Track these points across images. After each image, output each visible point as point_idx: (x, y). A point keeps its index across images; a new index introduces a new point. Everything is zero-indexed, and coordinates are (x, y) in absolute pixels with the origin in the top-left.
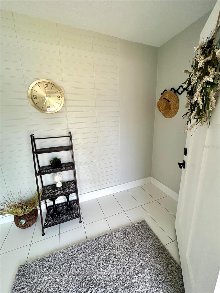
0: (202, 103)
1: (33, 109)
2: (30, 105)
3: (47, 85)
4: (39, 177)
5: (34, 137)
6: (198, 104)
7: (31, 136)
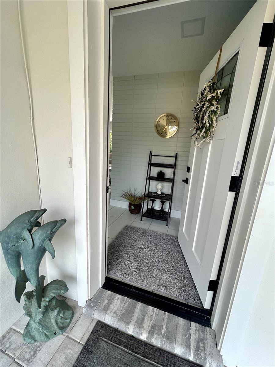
0: (208, 125)
1: (156, 135)
2: (155, 131)
3: (168, 117)
4: (148, 181)
5: (152, 153)
6: (206, 125)
7: (150, 152)
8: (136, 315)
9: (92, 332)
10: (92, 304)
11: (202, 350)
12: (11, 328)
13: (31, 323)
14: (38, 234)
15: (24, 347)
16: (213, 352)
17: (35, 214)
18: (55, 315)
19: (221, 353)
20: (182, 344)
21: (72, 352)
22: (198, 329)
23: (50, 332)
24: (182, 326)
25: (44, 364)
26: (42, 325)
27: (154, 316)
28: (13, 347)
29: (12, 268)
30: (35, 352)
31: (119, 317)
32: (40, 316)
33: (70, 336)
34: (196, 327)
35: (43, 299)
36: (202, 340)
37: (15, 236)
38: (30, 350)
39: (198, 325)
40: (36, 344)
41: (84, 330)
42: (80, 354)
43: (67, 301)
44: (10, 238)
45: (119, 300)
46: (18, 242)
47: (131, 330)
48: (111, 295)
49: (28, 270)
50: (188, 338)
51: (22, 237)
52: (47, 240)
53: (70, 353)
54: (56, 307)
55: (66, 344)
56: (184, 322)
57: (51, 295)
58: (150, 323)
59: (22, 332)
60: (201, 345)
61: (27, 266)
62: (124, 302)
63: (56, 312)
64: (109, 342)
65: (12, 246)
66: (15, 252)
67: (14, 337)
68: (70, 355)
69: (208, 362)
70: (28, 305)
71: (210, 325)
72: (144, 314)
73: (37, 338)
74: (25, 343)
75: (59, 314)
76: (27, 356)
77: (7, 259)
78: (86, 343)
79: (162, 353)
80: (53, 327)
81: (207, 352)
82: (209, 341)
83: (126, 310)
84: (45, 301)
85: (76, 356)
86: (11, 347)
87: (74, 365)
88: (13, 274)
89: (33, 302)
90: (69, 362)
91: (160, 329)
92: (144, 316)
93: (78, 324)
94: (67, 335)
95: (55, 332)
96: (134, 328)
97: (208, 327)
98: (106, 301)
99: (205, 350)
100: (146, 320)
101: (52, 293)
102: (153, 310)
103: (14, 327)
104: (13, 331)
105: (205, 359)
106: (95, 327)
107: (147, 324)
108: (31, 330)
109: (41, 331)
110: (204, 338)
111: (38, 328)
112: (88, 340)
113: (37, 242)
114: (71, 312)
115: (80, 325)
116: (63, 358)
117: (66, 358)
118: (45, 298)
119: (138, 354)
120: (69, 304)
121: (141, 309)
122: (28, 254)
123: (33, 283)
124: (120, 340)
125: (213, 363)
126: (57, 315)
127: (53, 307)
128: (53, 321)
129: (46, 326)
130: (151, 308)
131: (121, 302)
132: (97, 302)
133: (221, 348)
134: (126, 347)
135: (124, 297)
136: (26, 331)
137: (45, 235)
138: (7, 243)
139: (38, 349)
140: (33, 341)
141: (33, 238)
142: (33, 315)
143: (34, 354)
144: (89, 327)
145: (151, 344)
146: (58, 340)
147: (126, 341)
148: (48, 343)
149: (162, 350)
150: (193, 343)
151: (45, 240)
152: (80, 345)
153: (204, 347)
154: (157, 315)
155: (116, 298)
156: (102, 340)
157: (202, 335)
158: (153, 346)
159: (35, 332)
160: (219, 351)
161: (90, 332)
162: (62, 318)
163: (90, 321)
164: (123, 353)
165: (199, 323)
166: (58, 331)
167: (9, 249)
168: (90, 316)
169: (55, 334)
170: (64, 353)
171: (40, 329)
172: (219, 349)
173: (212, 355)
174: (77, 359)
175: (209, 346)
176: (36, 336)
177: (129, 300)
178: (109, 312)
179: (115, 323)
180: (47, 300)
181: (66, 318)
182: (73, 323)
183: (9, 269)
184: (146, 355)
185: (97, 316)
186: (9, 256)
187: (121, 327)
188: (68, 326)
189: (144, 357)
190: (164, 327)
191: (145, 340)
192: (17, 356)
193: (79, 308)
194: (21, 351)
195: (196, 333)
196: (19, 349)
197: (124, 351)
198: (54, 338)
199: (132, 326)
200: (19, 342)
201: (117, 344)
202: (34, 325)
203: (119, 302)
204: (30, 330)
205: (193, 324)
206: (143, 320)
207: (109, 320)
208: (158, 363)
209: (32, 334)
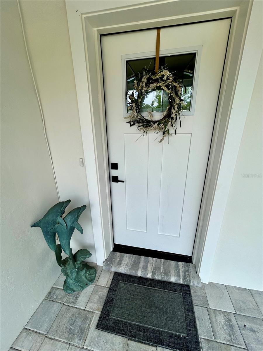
8: (142, 264)
9: (113, 280)
10: (108, 262)
11: (188, 276)
12: (53, 287)
13: (69, 280)
14: (69, 218)
15: (67, 296)
16: (195, 276)
17: (63, 204)
18: (84, 273)
19: (199, 276)
20: (174, 275)
21: (102, 293)
22: (184, 265)
23: (83, 284)
24: (173, 266)
25: (85, 302)
26: (77, 281)
27: (154, 263)
28: (60, 297)
29: (51, 245)
30: (76, 297)
31: (130, 267)
32: (74, 275)
33: (98, 284)
34: (183, 264)
35: (76, 263)
36: (188, 271)
37: (52, 222)
38: (72, 297)
39: (184, 263)
40: (75, 293)
41: (107, 279)
42: (108, 293)
43: (88, 264)
44: (49, 224)
45: (127, 257)
46: (54, 226)
47: (140, 274)
48: (121, 255)
49: (64, 244)
50: (178, 271)
51: (57, 222)
52: (75, 222)
53: (101, 293)
54: (83, 268)
55: (97, 289)
56: (175, 263)
57: (81, 259)
58: (152, 267)
59: (63, 288)
60: (187, 273)
61: (63, 242)
62: (131, 258)
63: (84, 271)
64: (126, 283)
65: (51, 229)
66: (53, 233)
67: (57, 292)
68: (102, 295)
69: (191, 282)
70: (64, 269)
71: (192, 262)
72: (147, 263)
73: (75, 289)
74: (67, 294)
75: (87, 272)
76: (72, 300)
77: (47, 239)
78: (110, 286)
79: (163, 283)
80: (85, 280)
81: (191, 277)
82: (192, 271)
83: (134, 262)
84: (77, 264)
85: (106, 294)
86: (58, 298)
87: (106, 299)
88: (52, 249)
89: (67, 267)
90: (102, 298)
91: (160, 269)
92: (147, 264)
93: (101, 276)
94: (95, 284)
95: (87, 284)
96: (141, 272)
97: (191, 263)
98: (118, 259)
99: (189, 276)
100: (149, 266)
101: (81, 258)
102: (153, 259)
103: (54, 286)
104: (55, 289)
105: (190, 280)
106: (114, 276)
107: (150, 268)
108: (70, 285)
109: (77, 284)
110: (188, 269)
111: (74, 283)
112: (111, 284)
113: (69, 224)
114: (94, 270)
115: (103, 277)
116: (97, 297)
117: (99, 297)
118: (77, 262)
119: (147, 286)
120: (90, 265)
121: (144, 260)
122: (63, 233)
123: (67, 253)
124: (133, 281)
125: (195, 282)
126: (85, 273)
127: (81, 269)
128: (83, 277)
129: (80, 281)
130: (151, 259)
131: (129, 258)
132: (112, 261)
133: (199, 274)
134: (138, 284)
135: (130, 255)
136: (65, 286)
137: (74, 218)
138: (47, 228)
139: (78, 295)
140: (73, 292)
141: (66, 222)
142: (70, 275)
143: (76, 299)
144: (110, 277)
145: (154, 279)
146: (90, 288)
147: (137, 280)
148: (84, 291)
149: (162, 281)
150: (181, 274)
151: (74, 222)
152: (107, 288)
153: (189, 274)
154: (156, 262)
155: (125, 256)
156: (121, 282)
157: (187, 268)
158: (156, 280)
159: (72, 286)
160: (198, 275)
161: (111, 280)
162: (89, 274)
163: (110, 273)
164: (137, 287)
165: (184, 262)
166: (88, 282)
167: (49, 232)
168: (108, 270)
169: (87, 285)
170: (97, 295)
171: (76, 283)
172: (198, 274)
173: (194, 277)
174: (107, 296)
175: (192, 274)
176: (74, 288)
177: (135, 256)
178: (122, 265)
179: (128, 271)
180: (79, 263)
181: (92, 274)
182: (98, 277)
183: (49, 246)
184: (153, 286)
185: (114, 269)
186: (49, 237)
187: (133, 273)
188: (94, 279)
189: (151, 287)
190: (162, 268)
191: (150, 277)
192: (64, 302)
193: (99, 267)
194: (66, 298)
195: (183, 268)
196: (64, 298)
197: (137, 286)
198: (87, 288)
199: (140, 271)
200: (62, 294)
201: (131, 283)
202: (71, 281)
203: (128, 258)
204: (68, 285)
205: (180, 263)
206: (147, 266)
207: (123, 270)
208: (160, 289)
209: (71, 287)
